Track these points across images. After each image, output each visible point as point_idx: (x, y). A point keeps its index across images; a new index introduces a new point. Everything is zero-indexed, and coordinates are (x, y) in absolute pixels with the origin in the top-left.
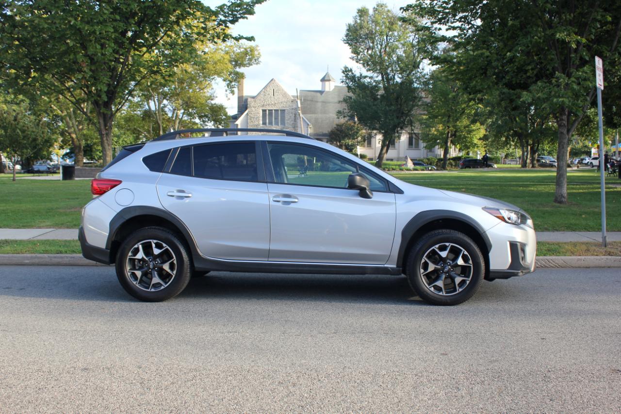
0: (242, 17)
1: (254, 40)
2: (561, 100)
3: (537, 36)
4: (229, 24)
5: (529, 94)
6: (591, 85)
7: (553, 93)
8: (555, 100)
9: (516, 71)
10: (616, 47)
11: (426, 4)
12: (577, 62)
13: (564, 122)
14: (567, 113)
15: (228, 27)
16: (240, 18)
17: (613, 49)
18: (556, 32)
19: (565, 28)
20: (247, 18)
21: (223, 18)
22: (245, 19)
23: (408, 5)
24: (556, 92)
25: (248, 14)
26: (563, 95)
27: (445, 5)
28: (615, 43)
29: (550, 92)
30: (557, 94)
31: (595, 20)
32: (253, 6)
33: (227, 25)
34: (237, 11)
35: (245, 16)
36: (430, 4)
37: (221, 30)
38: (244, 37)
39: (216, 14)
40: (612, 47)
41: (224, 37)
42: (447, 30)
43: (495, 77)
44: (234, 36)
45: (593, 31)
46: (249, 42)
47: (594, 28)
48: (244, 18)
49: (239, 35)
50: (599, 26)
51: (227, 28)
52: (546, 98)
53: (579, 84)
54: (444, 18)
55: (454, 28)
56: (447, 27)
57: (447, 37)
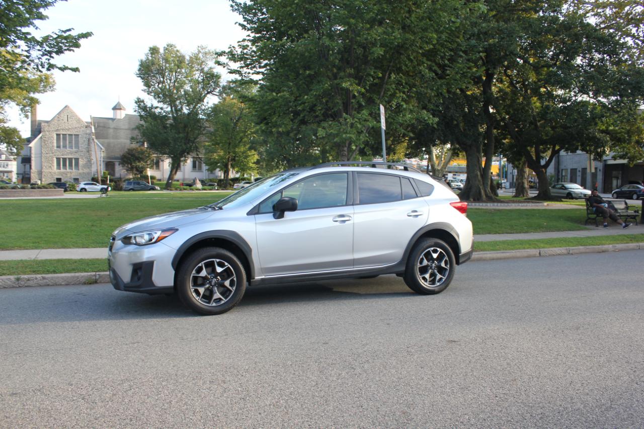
0: (68, 50)
1: (79, 71)
2: (348, 135)
3: (328, 84)
4: (54, 55)
5: (323, 130)
6: (370, 125)
7: (342, 130)
8: (344, 136)
9: (309, 110)
10: (383, 96)
11: (237, 51)
12: (356, 106)
13: (345, 152)
14: (347, 145)
15: (53, 57)
16: (65, 50)
17: (381, 97)
18: (342, 82)
19: (348, 79)
20: (73, 51)
21: (48, 49)
22: (72, 52)
23: (222, 52)
24: (344, 130)
25: (74, 47)
26: (349, 132)
27: (253, 53)
28: (382, 93)
29: (340, 129)
30: (345, 131)
31: (369, 75)
32: (78, 39)
33: (52, 55)
34: (62, 43)
35: (72, 48)
36: (241, 52)
37: (46, 59)
38: (69, 67)
39: (40, 44)
40: (379, 95)
41: (49, 67)
42: (253, 74)
43: (292, 114)
44: (59, 66)
45: (368, 83)
46: (74, 72)
47: (368, 81)
48: (70, 50)
49: (64, 66)
50: (372, 80)
51: (51, 59)
52: (337, 134)
53: (360, 123)
54: (250, 64)
55: (258, 73)
56: (253, 72)
57: (255, 80)
